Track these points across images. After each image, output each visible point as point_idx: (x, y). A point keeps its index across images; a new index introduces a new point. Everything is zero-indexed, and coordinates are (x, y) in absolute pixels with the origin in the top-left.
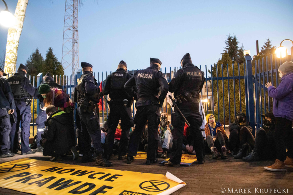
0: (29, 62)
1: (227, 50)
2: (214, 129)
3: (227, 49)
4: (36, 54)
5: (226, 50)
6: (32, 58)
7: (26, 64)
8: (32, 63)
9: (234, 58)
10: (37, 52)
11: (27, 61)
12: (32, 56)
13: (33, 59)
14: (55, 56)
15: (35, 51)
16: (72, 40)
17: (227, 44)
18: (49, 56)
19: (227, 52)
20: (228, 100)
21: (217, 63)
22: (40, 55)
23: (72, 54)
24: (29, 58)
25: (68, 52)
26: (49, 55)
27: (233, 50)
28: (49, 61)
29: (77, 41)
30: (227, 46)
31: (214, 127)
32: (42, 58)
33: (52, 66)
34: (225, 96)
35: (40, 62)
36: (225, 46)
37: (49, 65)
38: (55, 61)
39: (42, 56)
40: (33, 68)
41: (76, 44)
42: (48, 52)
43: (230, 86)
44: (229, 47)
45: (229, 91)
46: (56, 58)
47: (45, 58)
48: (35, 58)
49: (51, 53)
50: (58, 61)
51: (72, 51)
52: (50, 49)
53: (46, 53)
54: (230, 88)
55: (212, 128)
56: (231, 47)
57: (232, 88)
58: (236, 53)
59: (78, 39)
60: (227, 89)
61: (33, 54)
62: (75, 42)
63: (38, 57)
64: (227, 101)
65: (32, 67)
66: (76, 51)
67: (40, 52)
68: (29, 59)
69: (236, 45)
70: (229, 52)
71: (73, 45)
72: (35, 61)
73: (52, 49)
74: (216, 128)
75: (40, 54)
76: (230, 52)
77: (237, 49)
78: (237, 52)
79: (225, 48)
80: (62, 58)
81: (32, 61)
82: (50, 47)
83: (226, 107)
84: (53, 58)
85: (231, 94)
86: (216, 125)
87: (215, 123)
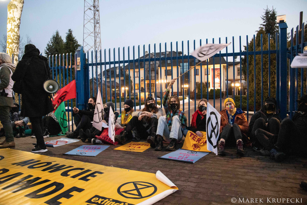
0: (49, 45)
1: (264, 27)
2: (232, 116)
3: (264, 25)
4: (56, 37)
5: (262, 26)
6: (53, 41)
7: (47, 48)
8: (53, 46)
9: (272, 36)
10: (57, 34)
11: (47, 44)
12: (52, 39)
13: (53, 43)
14: (75, 38)
15: (55, 34)
16: (94, 21)
17: (264, 20)
18: (69, 39)
19: (264, 29)
20: (260, 83)
21: (251, 42)
22: (61, 38)
23: (94, 36)
24: (50, 41)
25: (89, 34)
26: (69, 37)
27: (270, 27)
28: (69, 44)
29: (98, 22)
30: (264, 22)
31: (233, 114)
32: (62, 40)
33: (73, 49)
34: (257, 79)
35: (60, 45)
36: (262, 22)
37: (70, 48)
38: (75, 43)
39: (62, 39)
40: (54, 51)
41: (97, 25)
42: (68, 34)
43: (264, 67)
44: (266, 23)
45: (262, 74)
46: (76, 40)
47: (65, 40)
48: (55, 41)
49: (71, 35)
50: (78, 44)
51: (94, 32)
52: (70, 31)
53: (66, 35)
54: (263, 70)
55: (231, 115)
56: (269, 24)
57: (265, 70)
58: (274, 30)
59: (99, 20)
60: (260, 71)
61: (54, 37)
62: (97, 22)
63: (58, 40)
64: (259, 85)
65: (52, 51)
66: (98, 33)
67: (60, 35)
68: (49, 43)
69: (275, 20)
70: (265, 29)
71: (95, 26)
72: (55, 44)
73: (72, 31)
74: (235, 115)
75: (60, 36)
76: (267, 28)
77: (276, 25)
78: (276, 29)
79: (262, 24)
80: (84, 41)
81: (52, 45)
82: (69, 29)
83: (258, 91)
84: (73, 41)
85: (265, 76)
86: (236, 112)
87: (235, 109)
